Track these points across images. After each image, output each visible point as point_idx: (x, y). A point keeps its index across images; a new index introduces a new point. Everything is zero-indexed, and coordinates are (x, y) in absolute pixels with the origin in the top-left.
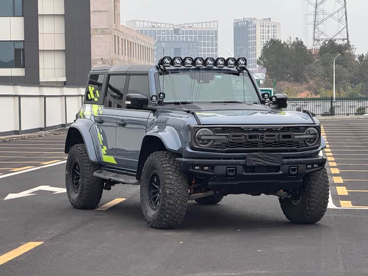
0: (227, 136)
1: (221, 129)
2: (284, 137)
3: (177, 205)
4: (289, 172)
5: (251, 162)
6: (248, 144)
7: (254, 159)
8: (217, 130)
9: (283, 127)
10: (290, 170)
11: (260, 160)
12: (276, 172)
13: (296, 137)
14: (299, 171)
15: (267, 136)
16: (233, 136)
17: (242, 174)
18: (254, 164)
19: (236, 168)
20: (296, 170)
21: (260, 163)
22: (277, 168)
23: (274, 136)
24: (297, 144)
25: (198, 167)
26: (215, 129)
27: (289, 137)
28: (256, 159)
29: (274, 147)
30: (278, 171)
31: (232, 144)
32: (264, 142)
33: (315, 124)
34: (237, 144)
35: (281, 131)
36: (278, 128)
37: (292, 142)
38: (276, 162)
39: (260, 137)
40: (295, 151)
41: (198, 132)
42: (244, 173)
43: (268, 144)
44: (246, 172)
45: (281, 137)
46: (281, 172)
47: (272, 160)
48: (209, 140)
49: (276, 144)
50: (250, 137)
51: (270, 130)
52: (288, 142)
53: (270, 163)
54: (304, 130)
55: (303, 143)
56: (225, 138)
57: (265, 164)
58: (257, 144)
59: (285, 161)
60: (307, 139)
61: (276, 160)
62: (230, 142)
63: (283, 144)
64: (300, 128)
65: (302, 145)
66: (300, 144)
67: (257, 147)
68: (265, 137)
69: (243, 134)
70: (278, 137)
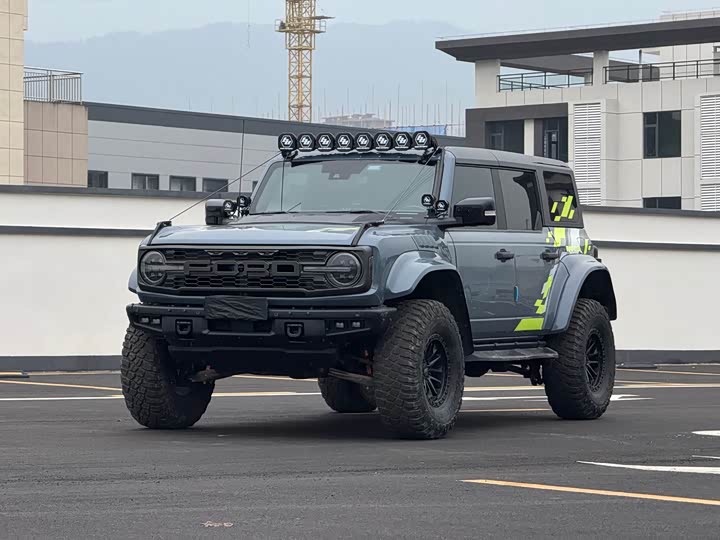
0: (183, 264)
1: (174, 252)
2: (281, 268)
4: (286, 334)
5: (212, 312)
6: (217, 280)
7: (216, 306)
8: (169, 255)
9: (280, 250)
10: (288, 329)
11: (226, 308)
12: (265, 331)
13: (305, 268)
14: (306, 332)
15: (249, 266)
16: (191, 265)
17: (202, 334)
18: (217, 315)
19: (191, 321)
20: (300, 330)
21: (226, 314)
23: (262, 266)
24: (307, 281)
25: (147, 319)
26: (168, 251)
27: (290, 268)
29: (263, 287)
30: (269, 332)
31: (190, 279)
32: (246, 277)
33: (352, 246)
34: (200, 279)
35: (274, 259)
36: (270, 251)
37: (296, 278)
38: (257, 314)
39: (237, 268)
40: (302, 295)
42: (205, 332)
43: (254, 282)
44: (211, 331)
45: (275, 268)
46: (273, 333)
47: (249, 309)
48: (161, 272)
49: (268, 280)
50: (221, 268)
52: (288, 277)
53: (246, 315)
54: (324, 256)
55: (322, 282)
56: (181, 268)
57: (236, 315)
58: (233, 280)
59: (276, 312)
60: (336, 274)
61: (256, 310)
62: (187, 276)
63: (279, 282)
64: (315, 253)
65: (320, 284)
66: (315, 282)
67: (233, 285)
68: (246, 269)
69: (208, 262)
70: (272, 268)
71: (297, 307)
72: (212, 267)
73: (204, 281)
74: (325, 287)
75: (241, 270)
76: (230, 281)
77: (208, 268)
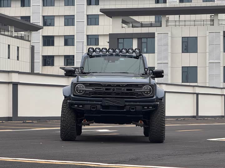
0: (92, 88)
1: (89, 84)
2: (127, 90)
3: (68, 127)
5: (105, 103)
6: (105, 93)
7: (107, 101)
8: (87, 85)
9: (127, 84)
10: (131, 109)
11: (111, 102)
13: (136, 90)
14: (137, 110)
15: (116, 89)
16: (95, 89)
18: (107, 104)
20: (135, 109)
22: (123, 108)
23: (121, 89)
24: (136, 94)
25: (77, 106)
26: (86, 84)
27: (131, 90)
28: (108, 102)
29: (121, 96)
31: (95, 93)
32: (115, 92)
33: (150, 83)
35: (125, 87)
36: (124, 84)
37: (133, 93)
38: (121, 104)
39: (112, 90)
40: (135, 98)
41: (76, 86)
42: (101, 110)
43: (118, 94)
44: (103, 109)
45: (126, 90)
46: (125, 110)
48: (83, 90)
49: (123, 93)
50: (106, 89)
51: (118, 86)
52: (130, 93)
53: (117, 104)
54: (142, 86)
55: (141, 94)
56: (92, 89)
57: (114, 104)
58: (111, 93)
59: (127, 103)
60: (144, 92)
61: (121, 103)
62: (94, 92)
63: (126, 94)
64: (139, 85)
65: (140, 95)
66: (139, 94)
67: (111, 95)
68: (116, 90)
69: (102, 87)
70: (124, 90)
71: (133, 102)
72: (103, 89)
73: (100, 93)
74: (142, 96)
75: (114, 90)
76: (110, 94)
77: (102, 89)
